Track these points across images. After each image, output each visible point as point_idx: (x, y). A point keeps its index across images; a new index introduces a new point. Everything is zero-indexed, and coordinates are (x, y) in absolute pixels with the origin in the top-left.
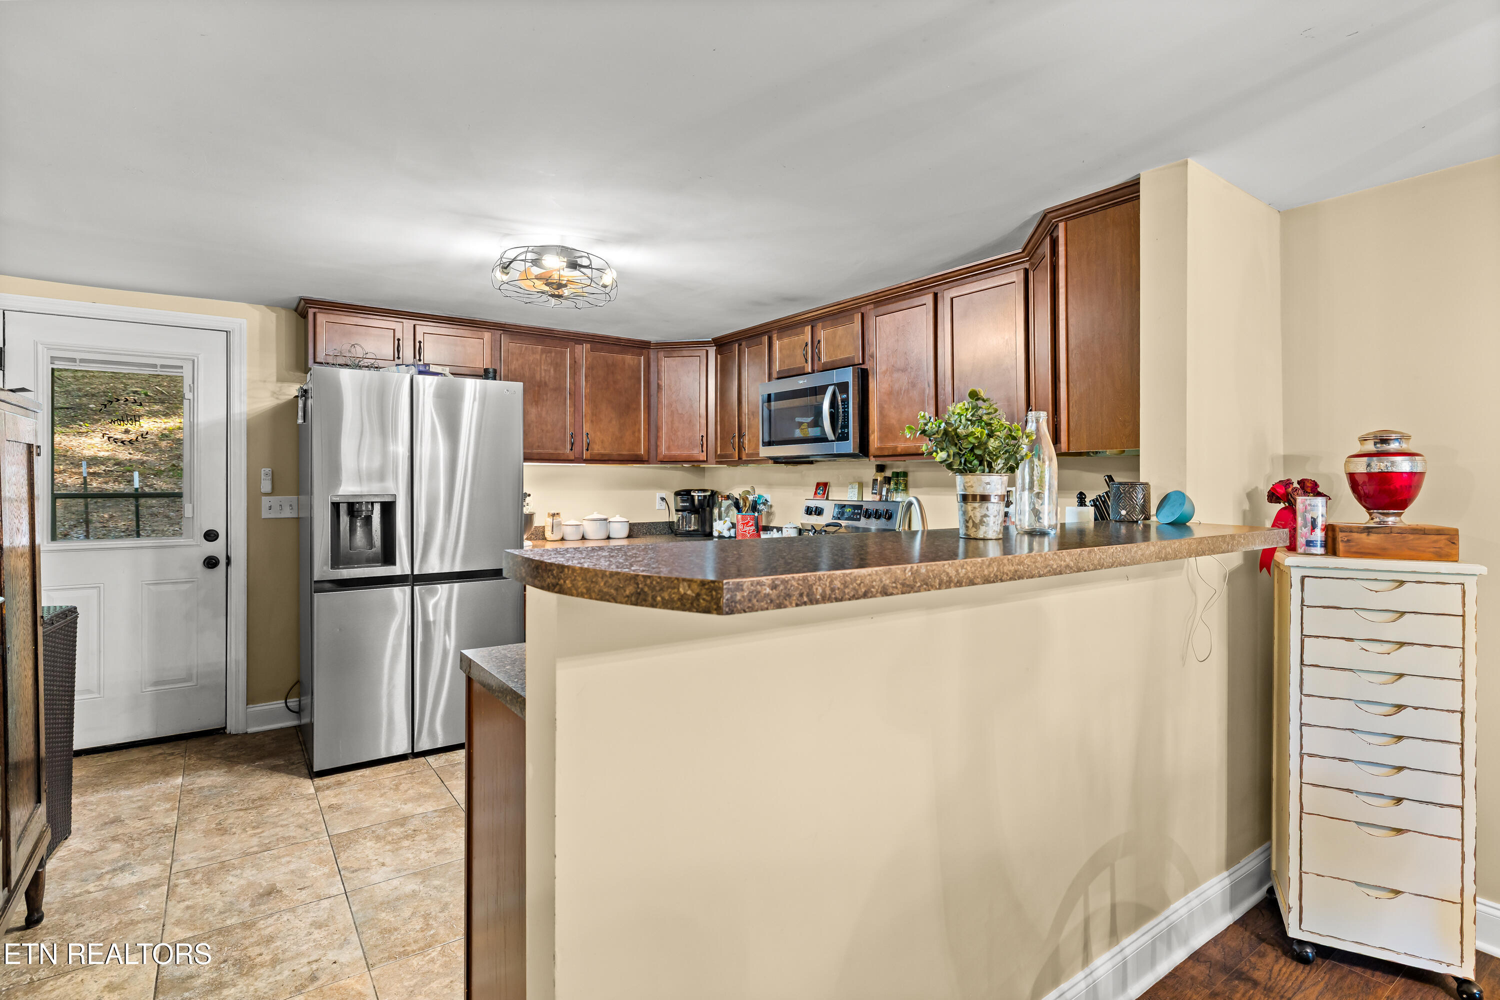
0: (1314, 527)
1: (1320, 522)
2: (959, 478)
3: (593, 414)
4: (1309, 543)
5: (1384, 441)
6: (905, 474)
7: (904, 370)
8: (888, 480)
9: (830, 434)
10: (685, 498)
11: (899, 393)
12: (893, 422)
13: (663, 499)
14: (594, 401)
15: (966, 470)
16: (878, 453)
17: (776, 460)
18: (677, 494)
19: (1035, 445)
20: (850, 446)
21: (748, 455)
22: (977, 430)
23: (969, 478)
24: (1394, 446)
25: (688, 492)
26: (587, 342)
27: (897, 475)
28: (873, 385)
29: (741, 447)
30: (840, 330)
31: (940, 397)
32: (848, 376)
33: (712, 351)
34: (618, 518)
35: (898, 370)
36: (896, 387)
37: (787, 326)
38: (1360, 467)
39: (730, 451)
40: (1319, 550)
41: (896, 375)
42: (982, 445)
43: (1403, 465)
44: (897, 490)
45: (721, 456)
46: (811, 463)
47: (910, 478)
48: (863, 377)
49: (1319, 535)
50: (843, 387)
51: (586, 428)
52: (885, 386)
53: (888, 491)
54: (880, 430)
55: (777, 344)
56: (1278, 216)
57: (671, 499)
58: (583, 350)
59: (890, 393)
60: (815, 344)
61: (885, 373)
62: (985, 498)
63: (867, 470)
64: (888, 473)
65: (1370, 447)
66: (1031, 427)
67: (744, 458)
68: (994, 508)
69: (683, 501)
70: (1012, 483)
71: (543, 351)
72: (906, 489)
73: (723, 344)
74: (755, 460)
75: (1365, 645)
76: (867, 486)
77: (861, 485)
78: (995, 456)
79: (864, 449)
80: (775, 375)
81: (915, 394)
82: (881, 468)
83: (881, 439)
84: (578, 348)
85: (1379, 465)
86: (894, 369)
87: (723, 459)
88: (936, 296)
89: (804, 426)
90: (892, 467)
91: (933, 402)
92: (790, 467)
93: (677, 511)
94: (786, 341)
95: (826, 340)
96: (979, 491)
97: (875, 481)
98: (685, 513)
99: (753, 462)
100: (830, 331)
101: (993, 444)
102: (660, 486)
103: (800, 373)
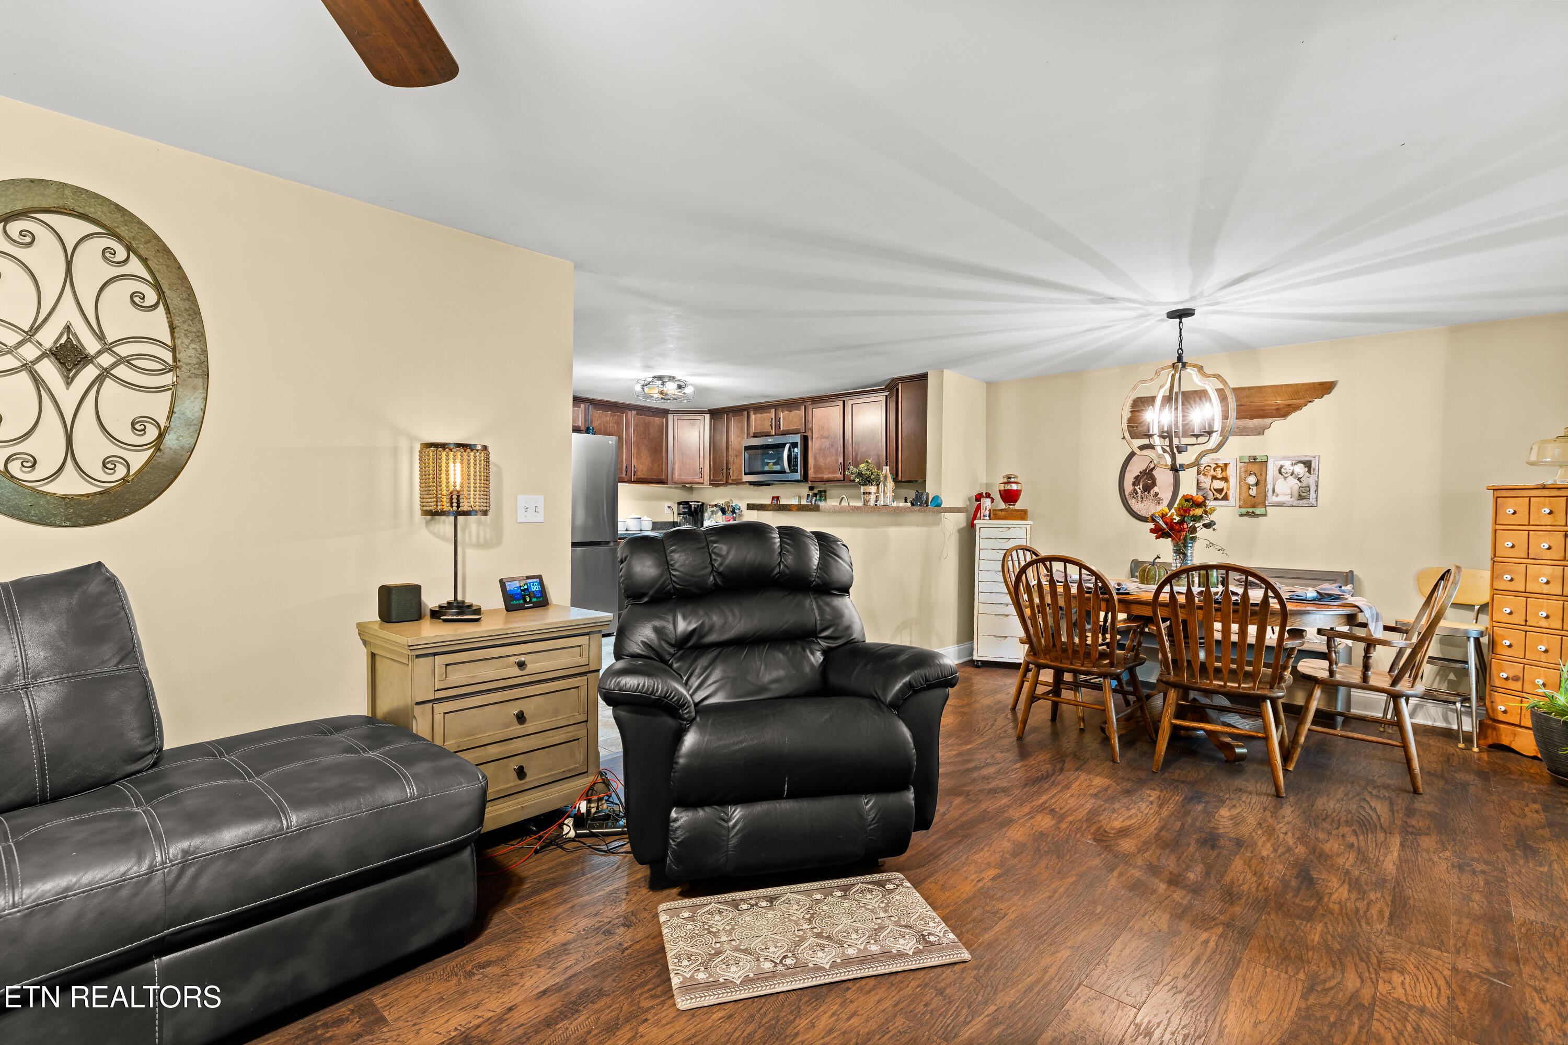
0: (986, 509)
1: (988, 508)
2: (862, 487)
3: (638, 454)
4: (984, 516)
5: (1010, 478)
6: (825, 492)
7: (827, 438)
8: (815, 495)
9: (787, 470)
10: (685, 506)
11: (825, 449)
12: (822, 464)
13: (669, 507)
14: (638, 447)
15: (865, 485)
16: (813, 480)
17: (752, 483)
18: (679, 504)
19: (885, 477)
20: (798, 476)
21: (733, 480)
22: (868, 473)
23: (865, 487)
24: (1012, 480)
25: (687, 503)
26: (634, 410)
27: (820, 492)
28: (811, 444)
29: (728, 475)
30: (793, 413)
31: (846, 453)
32: (798, 439)
33: (707, 416)
34: (645, 518)
35: (825, 438)
36: (823, 446)
37: (759, 408)
38: (1002, 488)
39: (720, 477)
40: (988, 518)
41: (823, 440)
42: (870, 477)
43: (1014, 487)
44: (820, 500)
45: (712, 481)
46: (769, 485)
47: (828, 493)
48: (805, 439)
49: (987, 512)
50: (794, 445)
51: (634, 462)
52: (817, 445)
53: (816, 500)
54: (814, 468)
55: (753, 417)
56: (985, 385)
57: (675, 507)
58: (632, 414)
59: (820, 449)
60: (778, 420)
61: (817, 438)
62: (870, 493)
63: (804, 490)
64: (816, 491)
65: (1006, 480)
66: (884, 472)
67: (730, 482)
68: (873, 497)
69: (684, 508)
70: (878, 489)
71: (611, 415)
72: (825, 500)
73: (716, 414)
74: (738, 483)
75: (998, 551)
76: (803, 498)
77: (800, 498)
78: (873, 480)
79: (805, 478)
80: (751, 434)
81: (833, 450)
82: (811, 488)
83: (815, 473)
84: (630, 413)
85: (1008, 487)
86: (822, 437)
87: (715, 483)
88: (844, 402)
89: (771, 464)
90: (817, 488)
91: (842, 455)
92: (756, 487)
93: (679, 514)
94: (759, 415)
95: (784, 418)
96: (868, 491)
97: (808, 495)
98: (685, 516)
99: (737, 484)
100: (786, 413)
101: (872, 477)
102: (667, 499)
103: (768, 435)
